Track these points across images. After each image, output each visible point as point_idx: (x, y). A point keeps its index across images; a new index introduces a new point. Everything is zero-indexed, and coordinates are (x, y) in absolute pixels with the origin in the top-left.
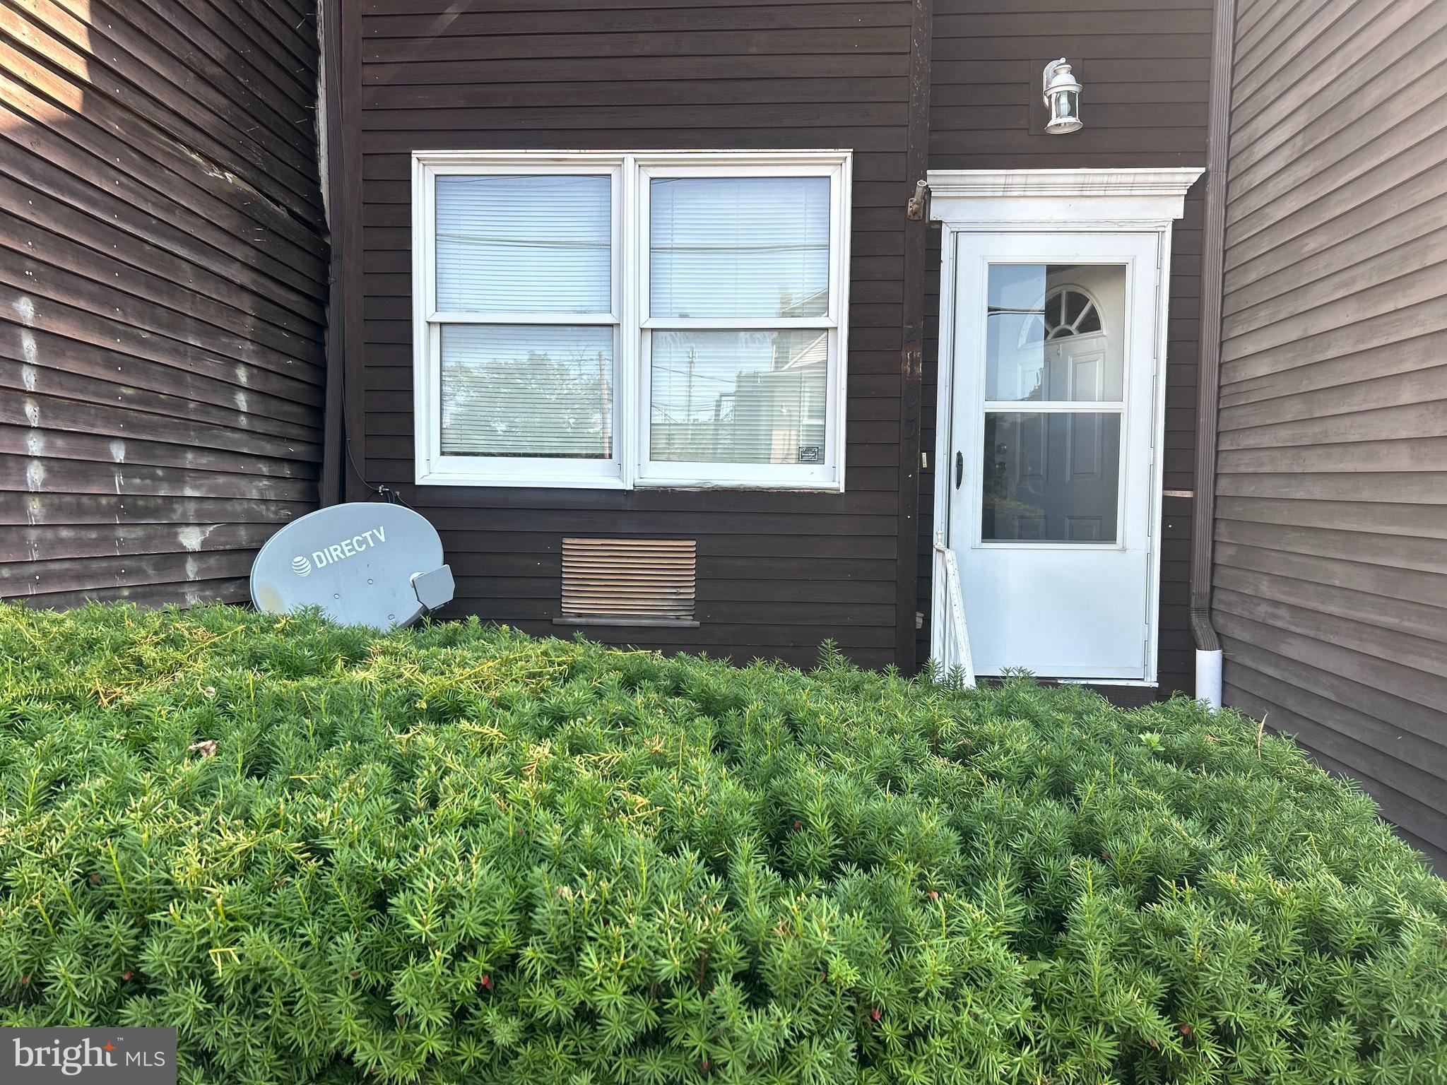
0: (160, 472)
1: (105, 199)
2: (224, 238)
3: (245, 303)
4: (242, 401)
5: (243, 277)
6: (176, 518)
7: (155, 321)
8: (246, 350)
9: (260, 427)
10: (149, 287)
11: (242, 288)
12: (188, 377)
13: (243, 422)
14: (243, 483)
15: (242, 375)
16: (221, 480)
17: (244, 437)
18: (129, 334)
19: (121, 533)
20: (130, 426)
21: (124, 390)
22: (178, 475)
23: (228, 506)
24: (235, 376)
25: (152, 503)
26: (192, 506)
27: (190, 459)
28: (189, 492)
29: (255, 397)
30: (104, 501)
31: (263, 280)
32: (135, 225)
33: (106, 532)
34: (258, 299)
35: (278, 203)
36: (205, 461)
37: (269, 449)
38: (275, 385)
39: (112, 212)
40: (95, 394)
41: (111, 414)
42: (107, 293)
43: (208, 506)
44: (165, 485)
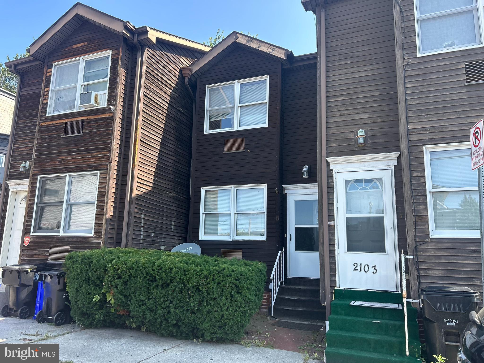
0: (158, 237)
1: (154, 200)
2: (171, 203)
3: (174, 212)
4: (173, 227)
5: (174, 208)
6: (160, 244)
7: (160, 216)
8: (174, 219)
9: (175, 231)
10: (159, 212)
11: (174, 210)
12: (164, 224)
13: (173, 230)
14: (172, 240)
15: (173, 223)
16: (168, 239)
17: (173, 232)
18: (156, 218)
19: (152, 246)
20: (155, 231)
21: (154, 226)
22: (161, 238)
23: (169, 243)
24: (172, 223)
25: (157, 242)
26: (163, 243)
27: (163, 236)
28: (163, 241)
29: (175, 226)
30: (150, 241)
31: (178, 208)
32: (158, 203)
33: (150, 245)
34: (176, 211)
35: (181, 196)
36: (166, 236)
37: (177, 235)
38: (179, 224)
39: (154, 202)
40: (150, 226)
41: (152, 229)
42: (153, 213)
43: (165, 243)
44: (159, 239)
